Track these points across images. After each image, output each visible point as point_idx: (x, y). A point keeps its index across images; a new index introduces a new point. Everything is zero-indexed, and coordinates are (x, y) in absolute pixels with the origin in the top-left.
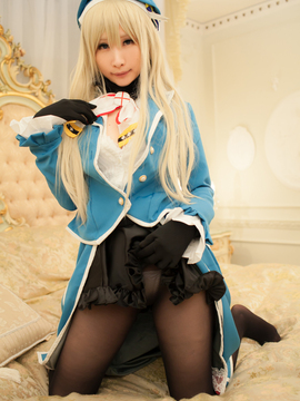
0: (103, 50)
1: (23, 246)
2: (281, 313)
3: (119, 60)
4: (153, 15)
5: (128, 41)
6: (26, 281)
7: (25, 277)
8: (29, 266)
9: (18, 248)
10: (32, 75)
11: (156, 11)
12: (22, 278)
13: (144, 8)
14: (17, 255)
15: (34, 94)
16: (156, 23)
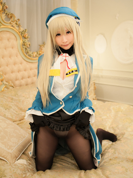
0: (58, 36)
1: (14, 98)
2: (118, 129)
3: (65, 40)
4: (77, 20)
5: (68, 32)
6: (17, 113)
7: (17, 112)
8: (17, 106)
9: (12, 99)
10: (11, 17)
11: (78, 19)
12: (16, 112)
13: (74, 18)
14: (12, 102)
15: (12, 26)
16: (78, 23)
